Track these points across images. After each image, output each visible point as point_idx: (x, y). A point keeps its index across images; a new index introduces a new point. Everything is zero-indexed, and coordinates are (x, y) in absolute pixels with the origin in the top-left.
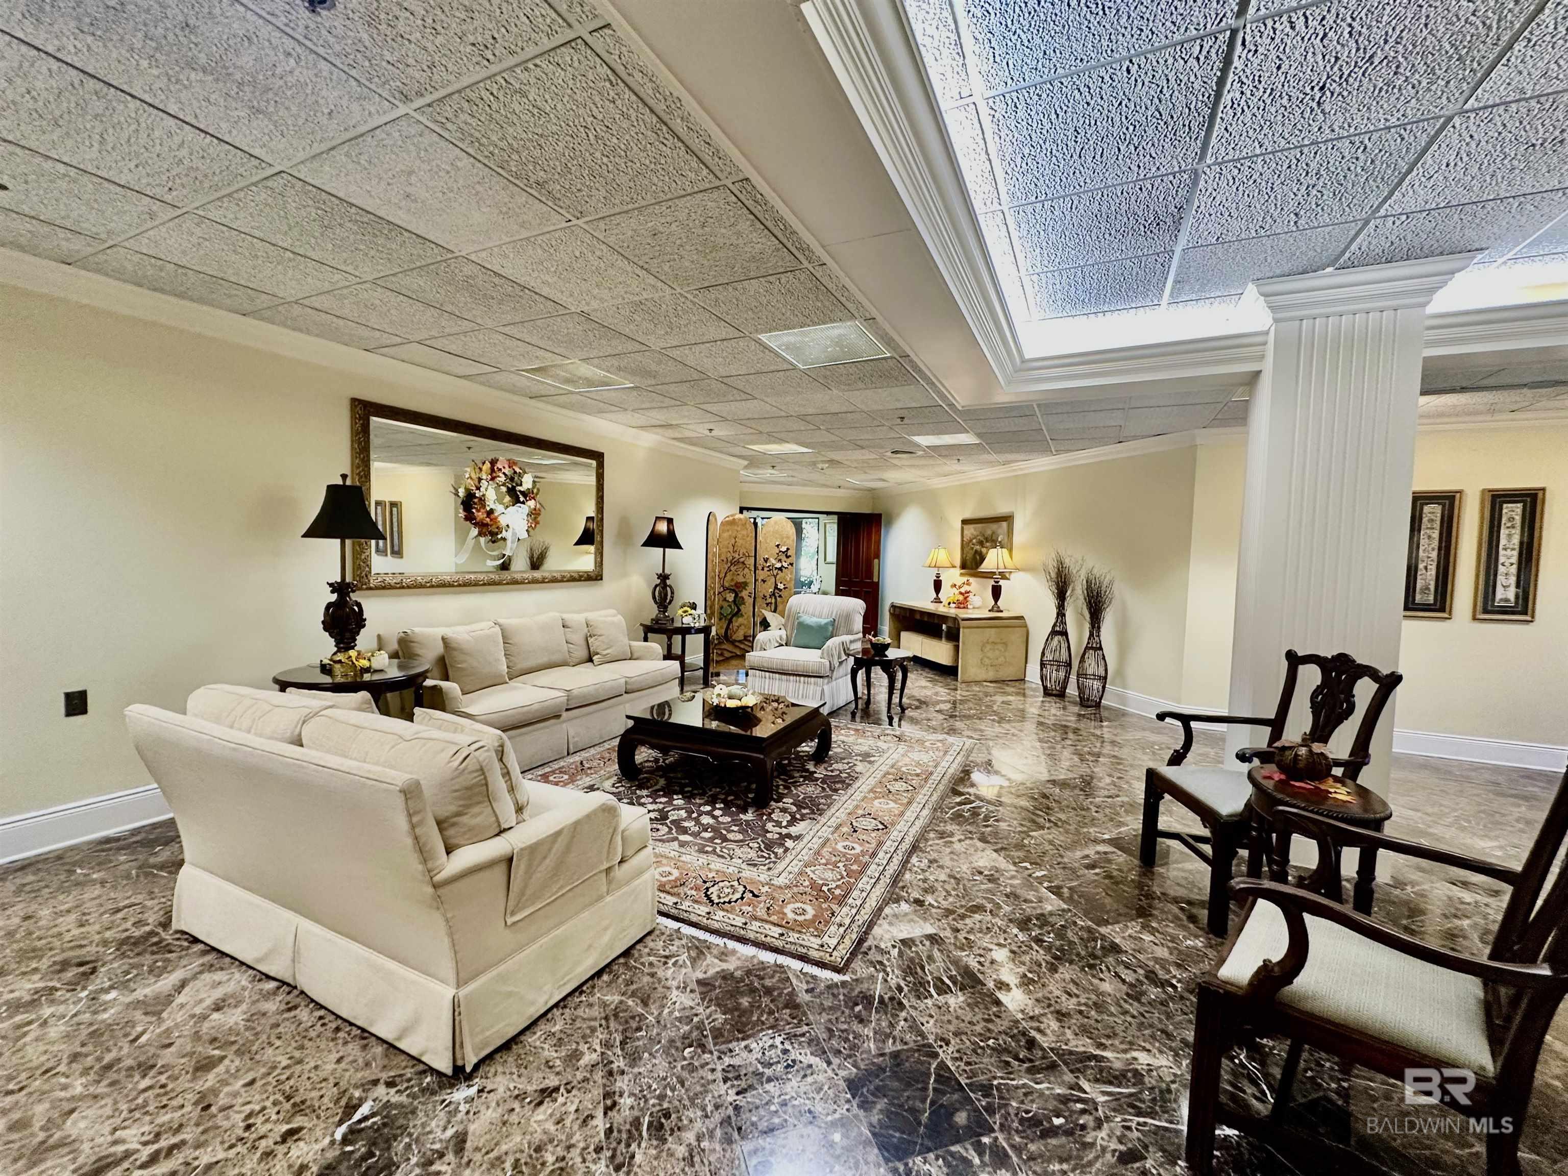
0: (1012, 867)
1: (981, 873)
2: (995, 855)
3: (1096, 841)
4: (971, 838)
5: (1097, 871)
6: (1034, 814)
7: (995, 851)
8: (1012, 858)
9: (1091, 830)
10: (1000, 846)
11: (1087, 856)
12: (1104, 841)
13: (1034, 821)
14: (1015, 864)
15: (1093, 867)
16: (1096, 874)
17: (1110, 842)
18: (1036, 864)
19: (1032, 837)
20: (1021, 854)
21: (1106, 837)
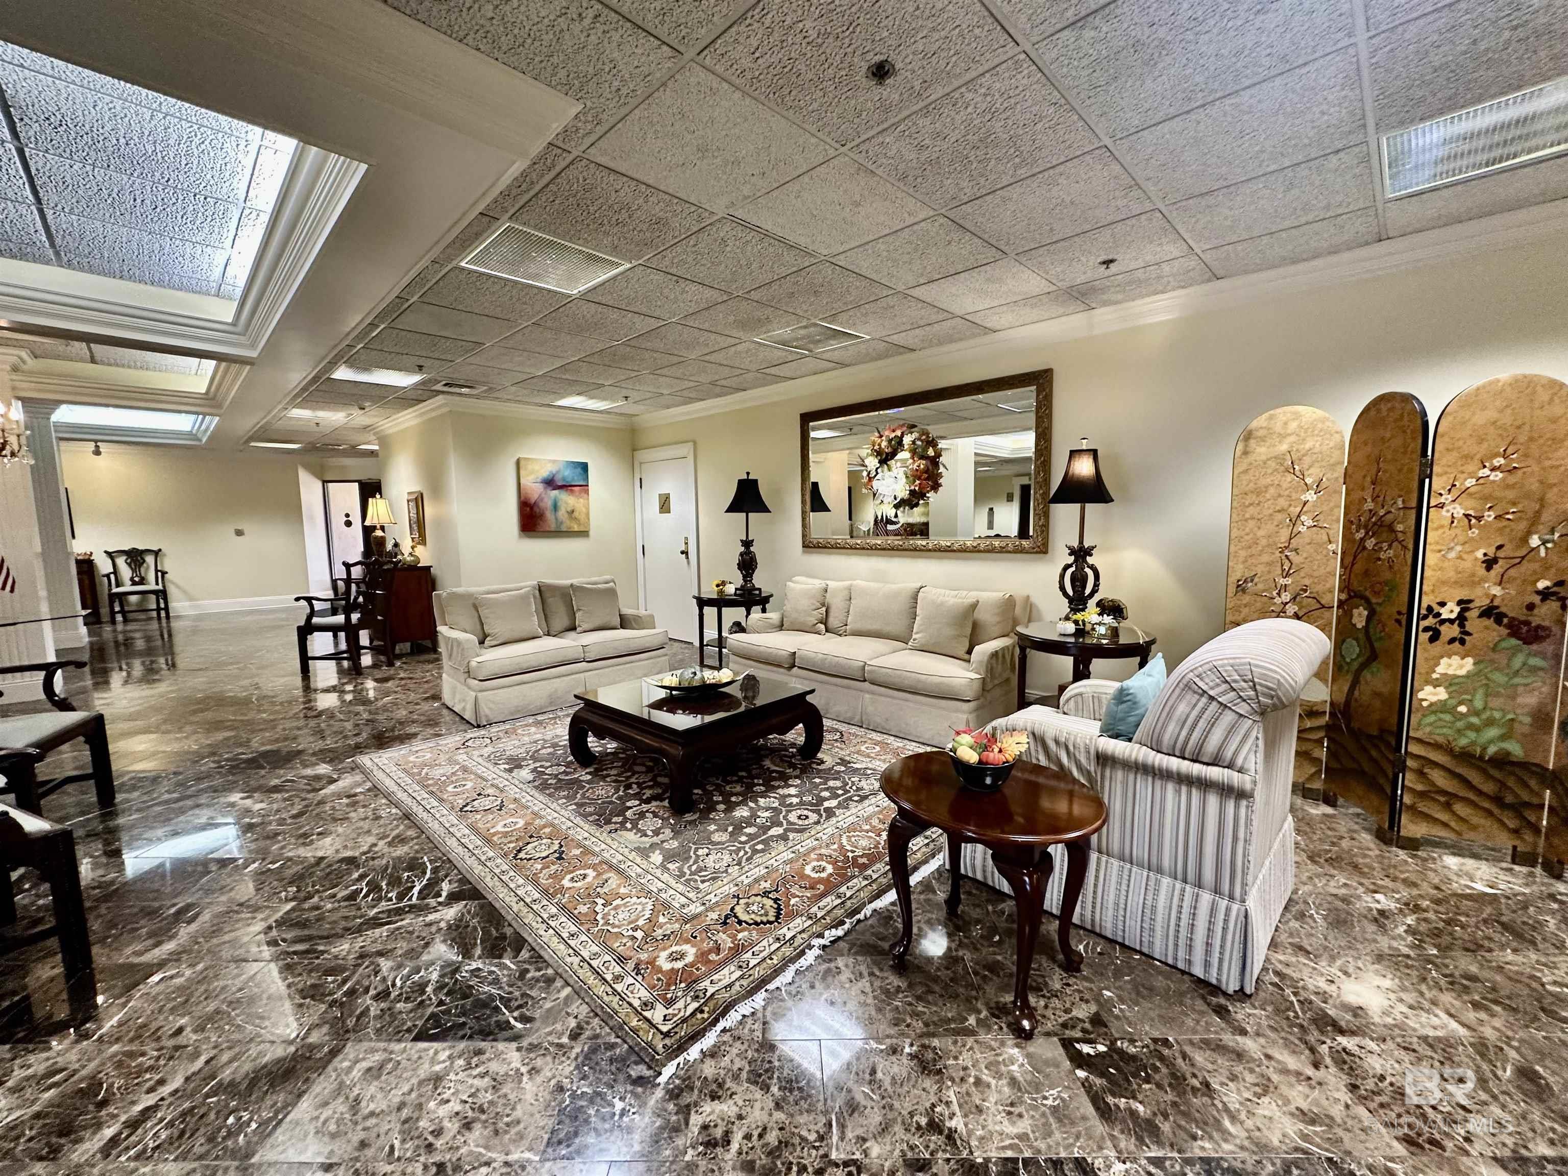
0: (290, 854)
1: (319, 834)
2: (320, 854)
3: (175, 958)
4: (364, 853)
5: (173, 910)
6: (309, 938)
7: (322, 859)
8: (297, 863)
9: (188, 973)
10: (323, 865)
11: (189, 922)
12: (161, 965)
13: (303, 925)
14: (290, 859)
15: (179, 913)
16: (174, 905)
17: (149, 970)
18: (263, 873)
19: (287, 900)
20: (289, 872)
21: (156, 978)
